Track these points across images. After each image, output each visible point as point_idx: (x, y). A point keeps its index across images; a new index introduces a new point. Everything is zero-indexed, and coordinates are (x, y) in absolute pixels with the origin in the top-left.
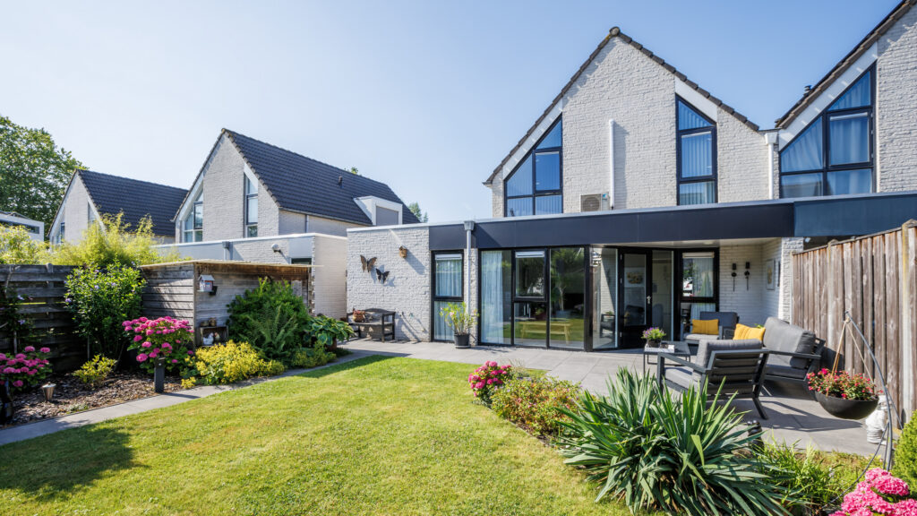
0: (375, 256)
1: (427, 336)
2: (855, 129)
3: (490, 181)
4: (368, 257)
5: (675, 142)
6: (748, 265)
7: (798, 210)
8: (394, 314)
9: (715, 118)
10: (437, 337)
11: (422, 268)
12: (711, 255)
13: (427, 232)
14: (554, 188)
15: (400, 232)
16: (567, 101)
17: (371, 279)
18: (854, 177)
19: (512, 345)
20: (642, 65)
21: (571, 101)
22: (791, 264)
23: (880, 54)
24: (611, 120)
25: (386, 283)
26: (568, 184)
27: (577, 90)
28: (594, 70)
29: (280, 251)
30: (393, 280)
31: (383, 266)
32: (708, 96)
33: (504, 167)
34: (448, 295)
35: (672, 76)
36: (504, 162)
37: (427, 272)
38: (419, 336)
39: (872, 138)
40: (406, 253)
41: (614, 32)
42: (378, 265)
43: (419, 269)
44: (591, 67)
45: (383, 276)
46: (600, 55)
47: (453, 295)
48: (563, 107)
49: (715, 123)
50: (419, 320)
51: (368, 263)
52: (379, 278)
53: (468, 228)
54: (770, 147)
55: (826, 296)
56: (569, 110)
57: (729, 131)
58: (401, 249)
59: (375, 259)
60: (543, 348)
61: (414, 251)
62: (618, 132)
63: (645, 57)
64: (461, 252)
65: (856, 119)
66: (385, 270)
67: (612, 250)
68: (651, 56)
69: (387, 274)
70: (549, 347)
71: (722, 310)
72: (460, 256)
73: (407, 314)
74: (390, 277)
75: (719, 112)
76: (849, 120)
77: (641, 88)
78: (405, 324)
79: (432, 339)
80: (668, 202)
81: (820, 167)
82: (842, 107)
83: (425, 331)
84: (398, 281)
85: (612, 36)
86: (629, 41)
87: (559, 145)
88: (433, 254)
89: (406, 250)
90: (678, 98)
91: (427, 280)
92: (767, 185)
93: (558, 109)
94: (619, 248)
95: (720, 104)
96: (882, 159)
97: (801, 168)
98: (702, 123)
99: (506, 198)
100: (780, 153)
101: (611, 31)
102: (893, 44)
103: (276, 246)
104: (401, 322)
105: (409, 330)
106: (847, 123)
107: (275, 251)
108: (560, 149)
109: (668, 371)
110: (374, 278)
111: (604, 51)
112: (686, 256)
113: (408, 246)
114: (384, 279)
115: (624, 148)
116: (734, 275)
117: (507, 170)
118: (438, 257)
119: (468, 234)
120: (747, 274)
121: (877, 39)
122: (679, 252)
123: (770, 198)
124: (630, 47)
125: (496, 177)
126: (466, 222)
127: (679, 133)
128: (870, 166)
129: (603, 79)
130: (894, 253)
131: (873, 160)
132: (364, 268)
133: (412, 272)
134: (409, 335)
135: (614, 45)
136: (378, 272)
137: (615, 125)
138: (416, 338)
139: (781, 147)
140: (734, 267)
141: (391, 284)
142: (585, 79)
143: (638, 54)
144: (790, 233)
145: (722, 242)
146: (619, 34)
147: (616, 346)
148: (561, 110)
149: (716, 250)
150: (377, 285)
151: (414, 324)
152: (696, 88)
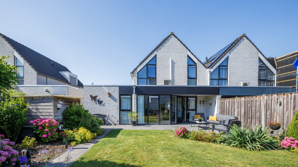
0: (96, 95)
1: (118, 123)
2: (224, 70)
3: (133, 72)
4: (94, 96)
5: (187, 68)
6: (203, 101)
7: (220, 89)
8: (105, 116)
9: (197, 63)
10: (121, 123)
11: (117, 100)
12: (195, 98)
13: (118, 88)
14: (154, 77)
15: (107, 87)
16: (158, 51)
17: (95, 103)
18: (224, 81)
19: (148, 124)
20: (179, 45)
21: (159, 51)
22: (219, 101)
23: (229, 54)
24: (171, 59)
25: (101, 105)
26: (158, 76)
27: (161, 48)
28: (166, 43)
29: (48, 92)
30: (104, 104)
31: (100, 99)
32: (195, 57)
33: (138, 68)
34: (125, 109)
35: (187, 50)
36: (138, 67)
37: (118, 101)
38: (115, 123)
39: (227, 73)
40: (110, 95)
41: (172, 34)
42: (98, 98)
43: (115, 100)
44: (165, 42)
45: (100, 102)
46: (168, 39)
47: (127, 109)
48: (157, 53)
49: (196, 64)
50: (115, 118)
51: (94, 98)
52: (99, 103)
53: (134, 88)
54: (209, 72)
55: (234, 108)
56: (159, 54)
57: (200, 67)
58: (108, 93)
59: (96, 96)
60: (158, 124)
61: (113, 94)
62: (173, 63)
63: (180, 43)
64: (131, 95)
65: (224, 68)
66: (101, 100)
67: (175, 96)
68: (182, 43)
69: (102, 102)
70: (160, 124)
71: (197, 112)
72: (130, 97)
73: (110, 116)
74: (103, 103)
75: (198, 62)
76: (223, 68)
77: (179, 51)
78: (110, 119)
79: (120, 124)
80: (185, 84)
81: (218, 79)
82: (222, 65)
83: (118, 121)
84: (106, 104)
85: (171, 35)
86: (176, 37)
87: (155, 64)
88: (120, 95)
89: (110, 94)
90: (188, 56)
91: (118, 104)
92: (208, 82)
93: (155, 53)
94: (177, 96)
95: (198, 59)
96: (229, 78)
97: (214, 78)
98: (193, 64)
99: (138, 78)
100: (210, 74)
101: (171, 33)
102: (232, 52)
103: (47, 89)
104: (108, 118)
105: (112, 121)
106: (223, 69)
107: (46, 91)
108: (155, 65)
109: (215, 127)
110: (96, 103)
111: (169, 38)
112: (189, 98)
113: (110, 92)
114: (101, 104)
115: (174, 68)
116: (200, 104)
117: (139, 69)
118: (122, 96)
119: (134, 89)
120: (203, 103)
121: (229, 51)
122: (187, 97)
123: (209, 85)
124: (176, 39)
125: (135, 71)
126: (133, 86)
127: (188, 65)
128: (227, 79)
129: (169, 47)
130: (260, 100)
131: (227, 78)
132: (92, 99)
133: (112, 101)
134: (111, 123)
135: (172, 37)
136: (99, 101)
137: (172, 61)
138: (114, 123)
139: (211, 73)
140: (201, 102)
141: (104, 105)
142: (164, 46)
143: (178, 41)
144: (218, 94)
145: (198, 95)
146: (173, 35)
147: (176, 123)
148: (156, 53)
149: (196, 97)
150: (98, 106)
151: (113, 119)
152: (192, 54)
